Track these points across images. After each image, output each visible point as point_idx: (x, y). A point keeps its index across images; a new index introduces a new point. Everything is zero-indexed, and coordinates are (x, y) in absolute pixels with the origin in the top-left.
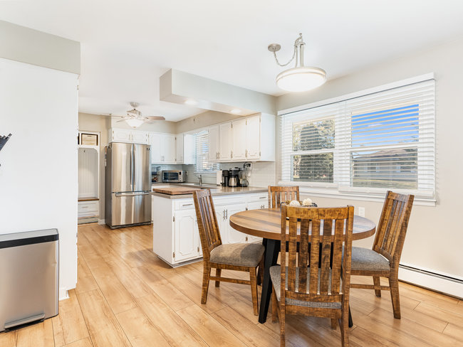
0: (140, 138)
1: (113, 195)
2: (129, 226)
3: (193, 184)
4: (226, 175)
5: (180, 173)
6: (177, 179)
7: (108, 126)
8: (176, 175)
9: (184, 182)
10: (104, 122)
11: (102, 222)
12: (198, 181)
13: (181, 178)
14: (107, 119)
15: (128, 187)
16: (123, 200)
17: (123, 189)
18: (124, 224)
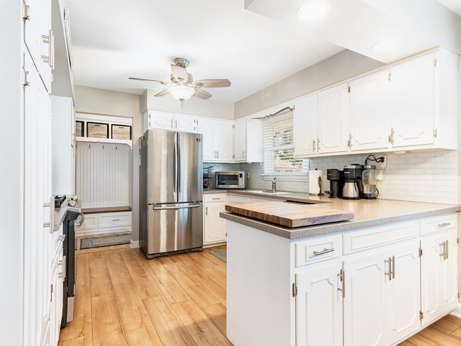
0: (185, 125)
1: (150, 208)
2: (171, 254)
3: (261, 192)
4: (335, 176)
5: (241, 175)
6: (237, 184)
7: (143, 109)
8: (234, 179)
9: (245, 189)
10: (137, 104)
11: (135, 244)
12: (270, 186)
13: (242, 182)
14: (142, 97)
15: (170, 195)
16: (163, 214)
17: (163, 199)
18: (165, 251)
